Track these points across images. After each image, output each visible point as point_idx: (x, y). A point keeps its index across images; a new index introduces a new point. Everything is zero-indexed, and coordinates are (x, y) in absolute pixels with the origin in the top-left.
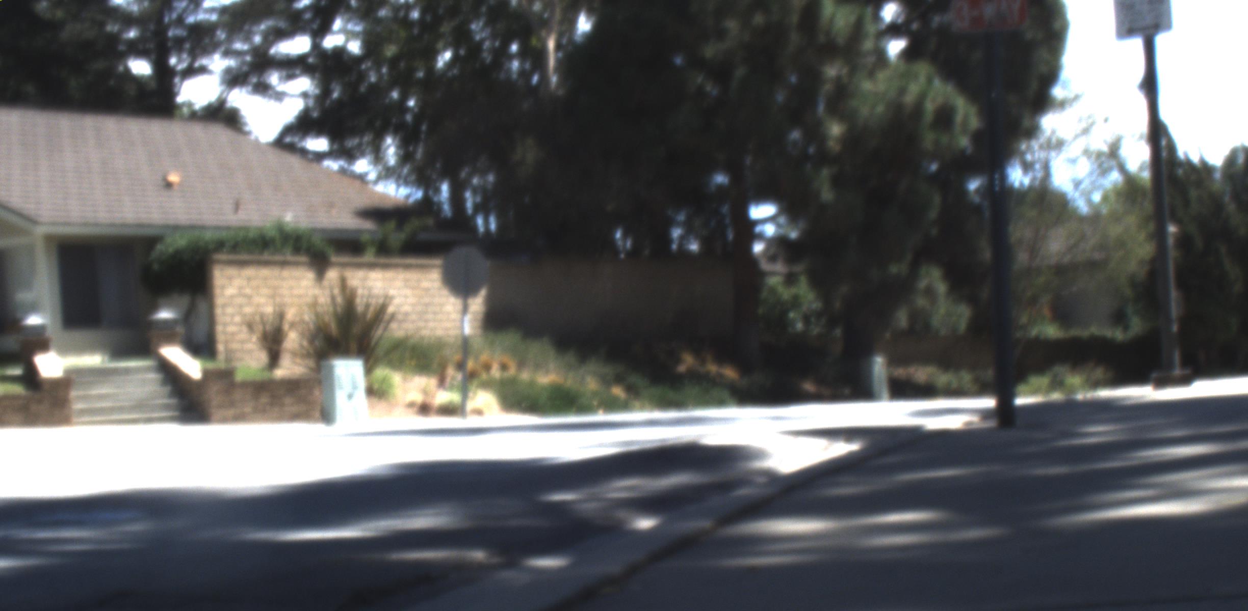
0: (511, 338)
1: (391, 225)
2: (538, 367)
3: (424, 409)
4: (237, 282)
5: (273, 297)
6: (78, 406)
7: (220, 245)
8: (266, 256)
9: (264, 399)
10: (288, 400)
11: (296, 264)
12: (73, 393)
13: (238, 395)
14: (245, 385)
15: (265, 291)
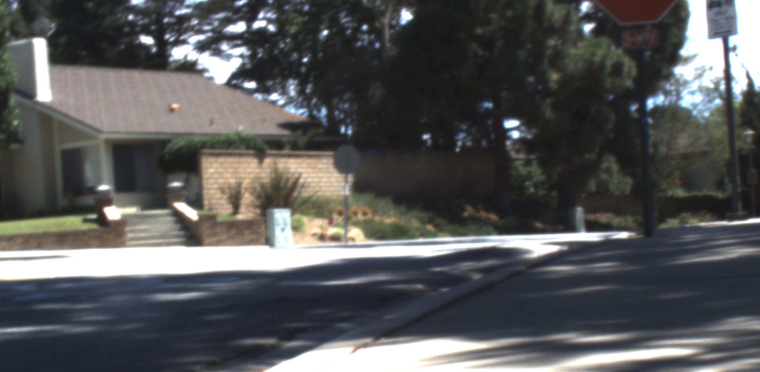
0: (368, 197)
1: (300, 132)
2: (384, 214)
3: (322, 238)
4: (216, 165)
5: (235, 173)
6: (130, 235)
7: (204, 145)
8: (231, 151)
9: (233, 232)
10: (247, 232)
11: (248, 155)
12: (127, 228)
13: (219, 229)
14: (223, 223)
15: (230, 170)
